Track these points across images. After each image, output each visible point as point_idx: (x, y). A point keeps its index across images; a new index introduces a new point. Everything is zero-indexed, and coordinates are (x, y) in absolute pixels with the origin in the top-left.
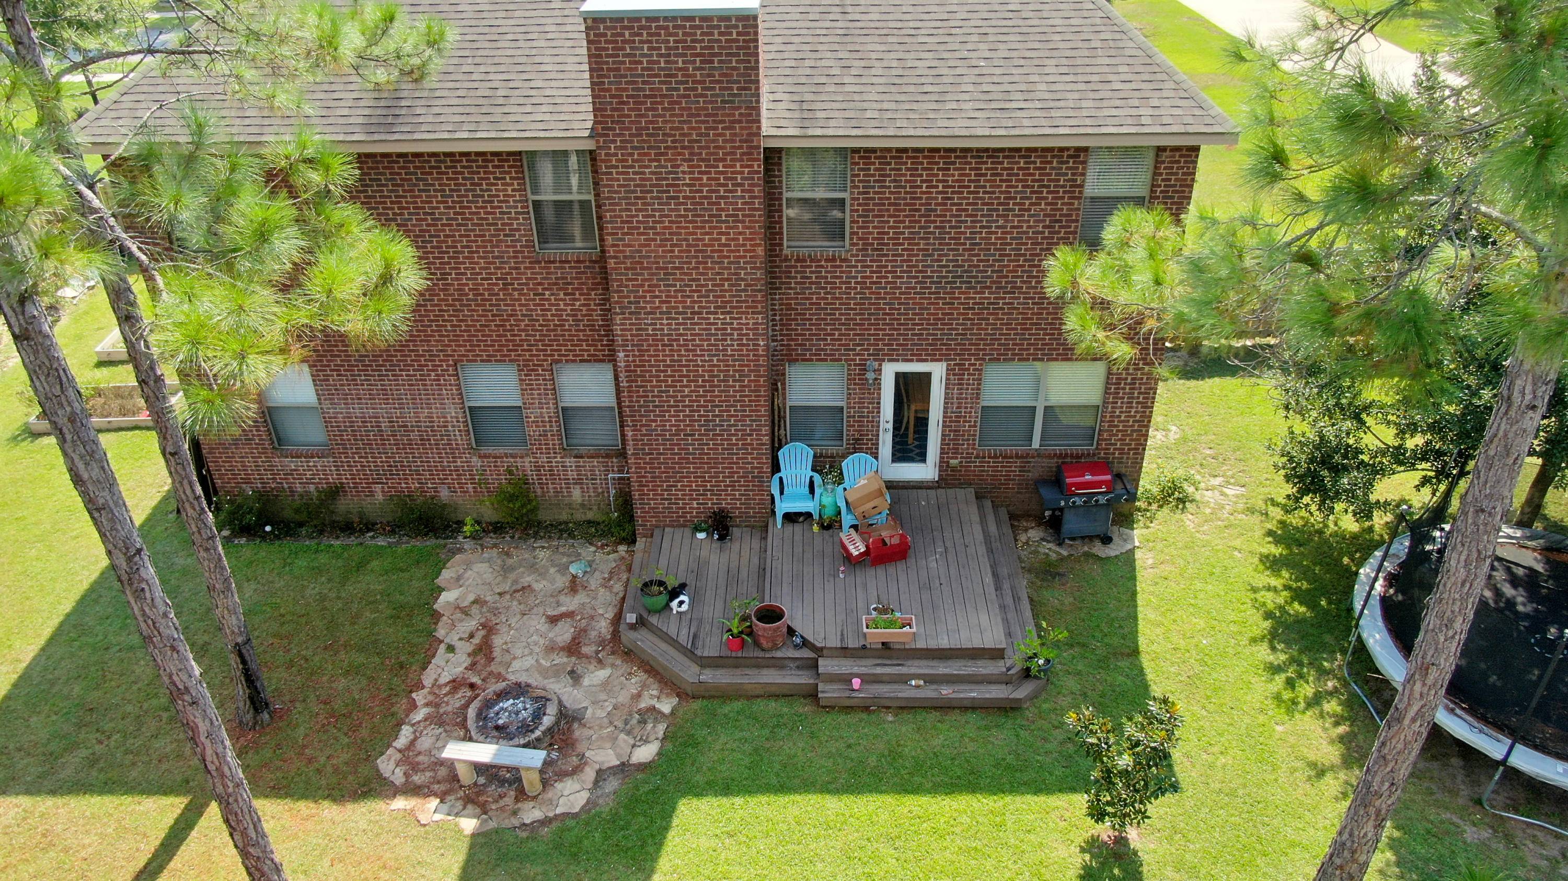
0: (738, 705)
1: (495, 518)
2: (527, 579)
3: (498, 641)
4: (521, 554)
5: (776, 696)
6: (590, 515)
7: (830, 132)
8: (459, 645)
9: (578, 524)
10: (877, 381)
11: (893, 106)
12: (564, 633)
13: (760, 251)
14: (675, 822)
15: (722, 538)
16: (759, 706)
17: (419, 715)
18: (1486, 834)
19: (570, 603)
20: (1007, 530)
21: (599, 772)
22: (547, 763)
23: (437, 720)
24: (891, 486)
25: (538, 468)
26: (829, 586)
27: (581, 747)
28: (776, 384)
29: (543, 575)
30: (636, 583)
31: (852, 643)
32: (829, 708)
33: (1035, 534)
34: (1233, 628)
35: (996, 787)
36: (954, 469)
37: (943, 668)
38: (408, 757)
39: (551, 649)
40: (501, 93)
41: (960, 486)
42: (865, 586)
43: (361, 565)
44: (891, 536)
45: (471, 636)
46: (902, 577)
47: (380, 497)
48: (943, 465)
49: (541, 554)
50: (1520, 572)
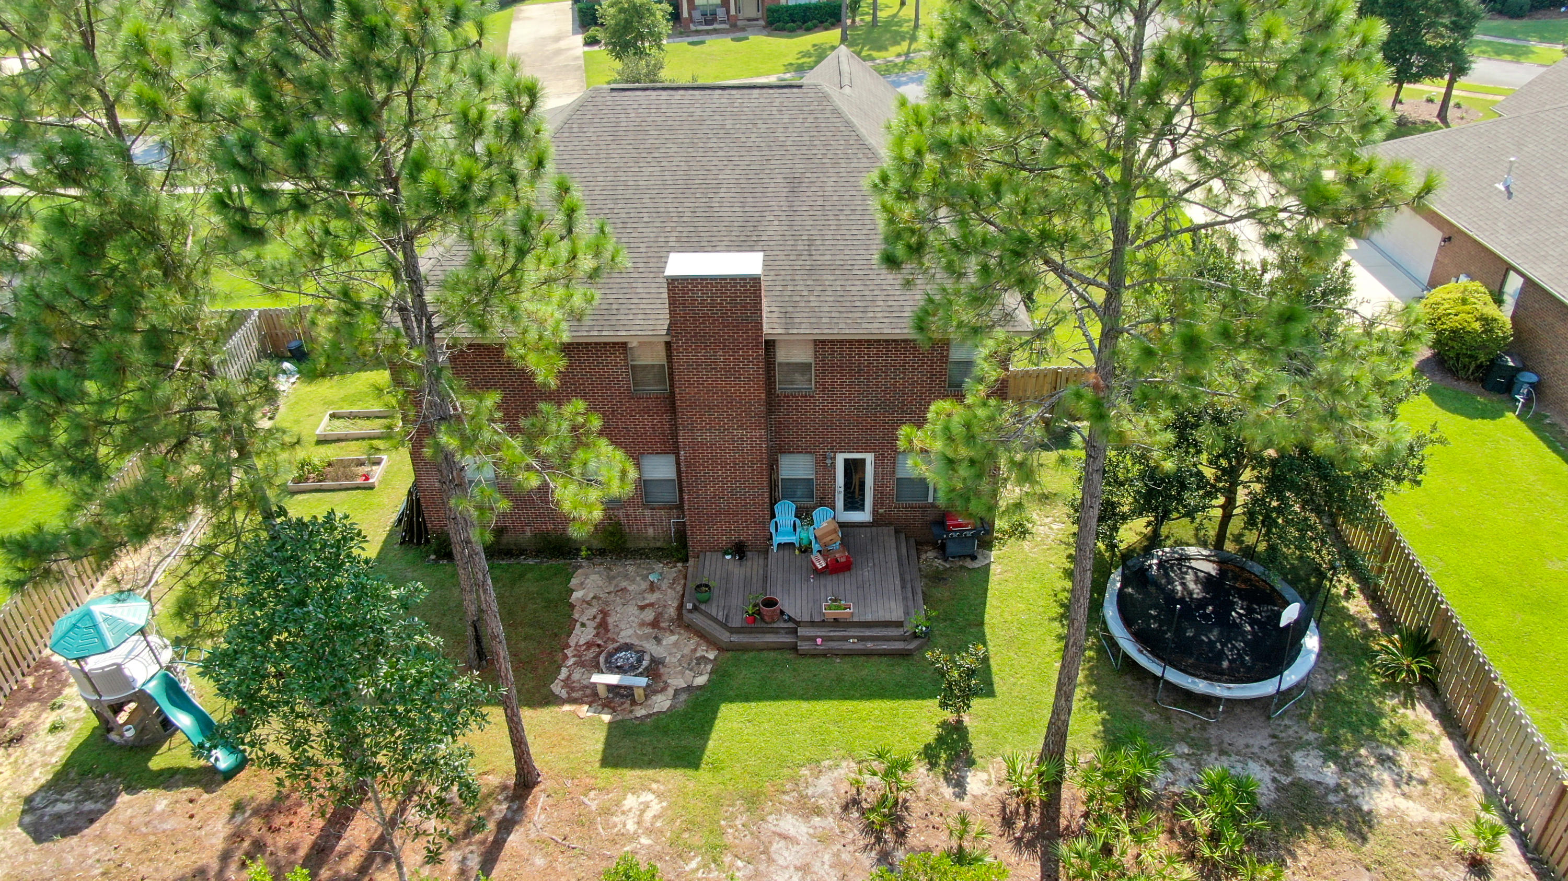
0: (752, 654)
1: (600, 546)
2: (624, 584)
3: (610, 620)
4: (617, 569)
5: (774, 649)
6: (658, 544)
7: (802, 331)
8: (588, 623)
9: (652, 550)
10: (833, 465)
11: (837, 315)
12: (649, 615)
13: (763, 396)
14: (719, 715)
15: (741, 558)
16: (765, 654)
17: (571, 662)
18: (1157, 717)
19: (651, 598)
20: (914, 552)
21: (676, 690)
22: (648, 686)
23: (581, 664)
24: (842, 525)
25: (627, 516)
26: (804, 587)
27: (664, 678)
28: (773, 466)
29: (633, 581)
30: (691, 585)
31: (817, 619)
32: (804, 655)
33: (931, 555)
34: (1041, 609)
35: (894, 696)
36: (881, 515)
37: (868, 633)
38: (567, 682)
39: (643, 624)
40: (615, 306)
41: (886, 525)
42: (825, 586)
43: (522, 576)
44: (841, 557)
45: (595, 617)
46: (848, 580)
47: (529, 534)
48: (875, 512)
49: (631, 569)
50: (1201, 575)
